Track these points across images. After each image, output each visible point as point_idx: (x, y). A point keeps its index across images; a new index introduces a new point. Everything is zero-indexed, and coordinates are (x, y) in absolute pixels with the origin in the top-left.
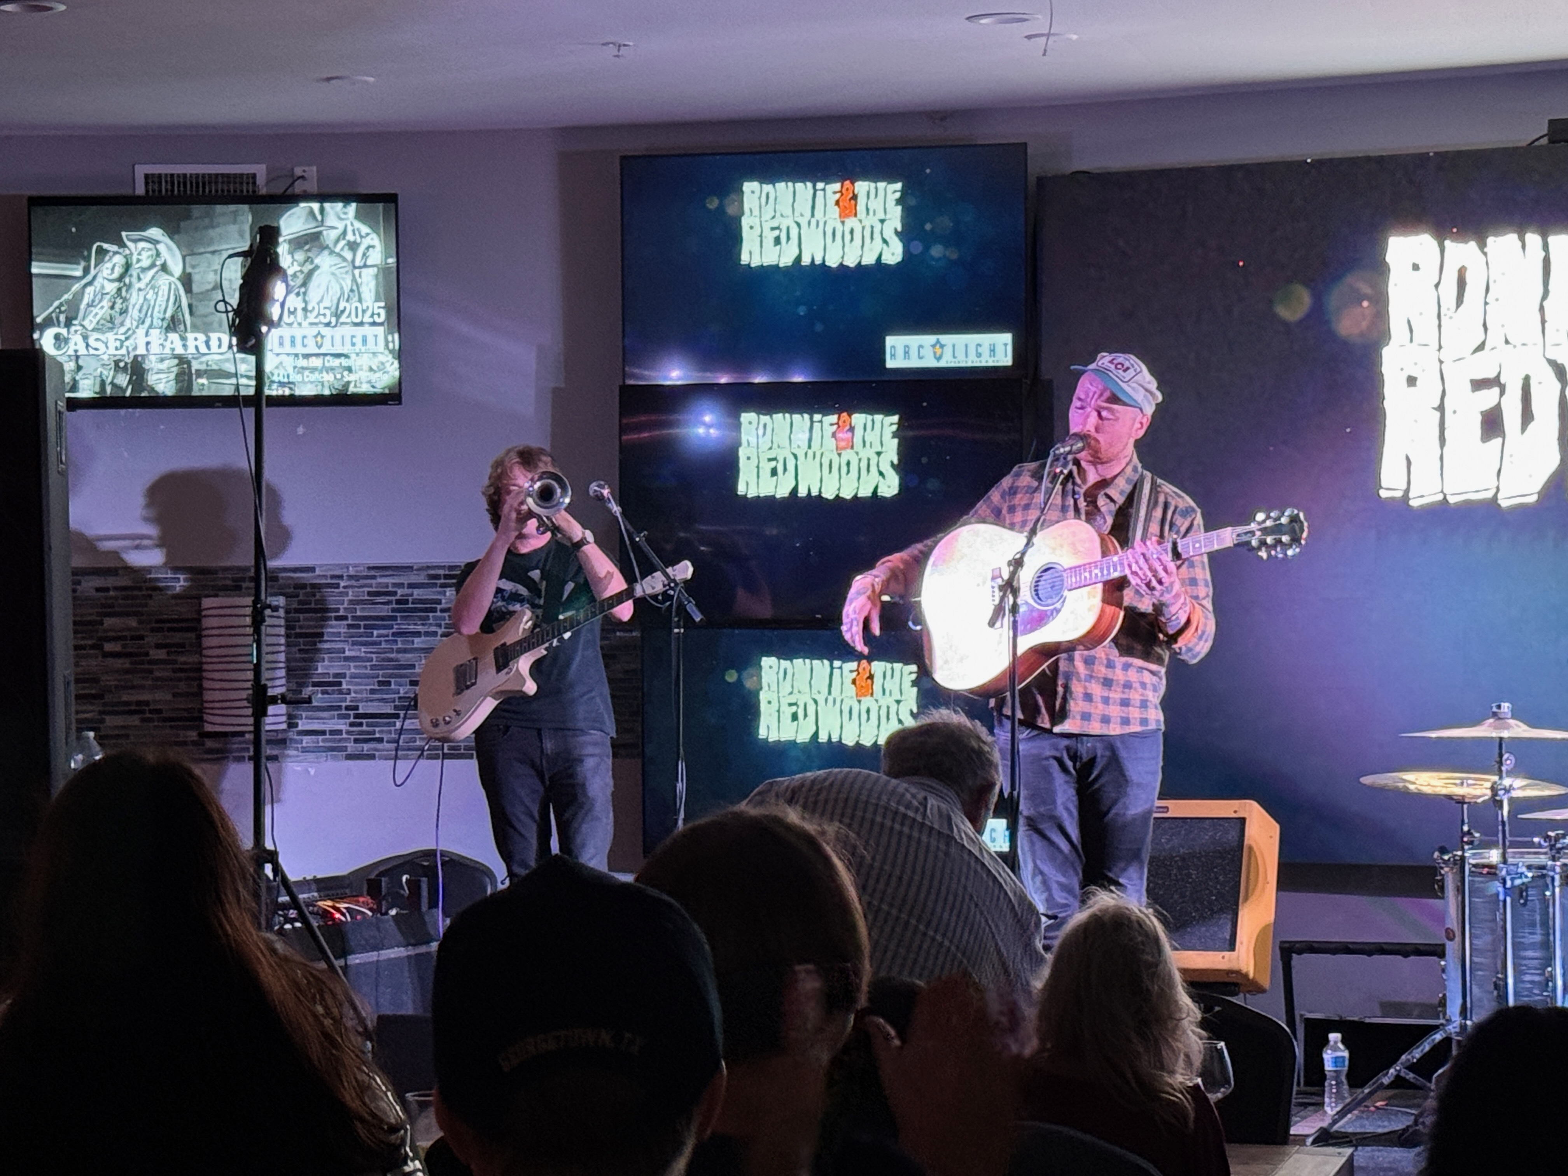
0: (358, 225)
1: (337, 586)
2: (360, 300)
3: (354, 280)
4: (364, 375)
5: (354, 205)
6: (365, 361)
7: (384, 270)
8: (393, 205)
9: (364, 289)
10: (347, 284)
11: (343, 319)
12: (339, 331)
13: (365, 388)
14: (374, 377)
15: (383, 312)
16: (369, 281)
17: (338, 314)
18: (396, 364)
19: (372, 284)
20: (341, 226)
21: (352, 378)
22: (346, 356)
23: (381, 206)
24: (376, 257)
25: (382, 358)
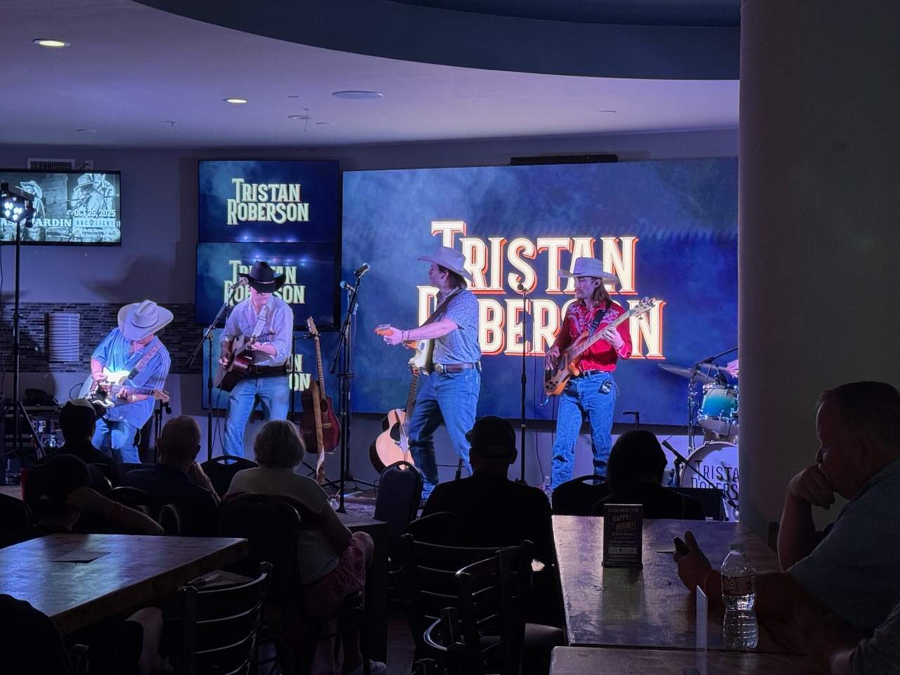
0: (106, 182)
1: (98, 310)
2: (107, 209)
3: (104, 202)
4: (108, 236)
5: (105, 175)
6: (108, 230)
7: (115, 198)
8: (118, 175)
9: (108, 205)
10: (102, 203)
11: (100, 215)
12: (99, 219)
13: (108, 240)
14: (111, 236)
15: (115, 213)
16: (110, 202)
17: (98, 214)
18: (119, 232)
19: (111, 203)
20: (100, 182)
21: (104, 236)
22: (101, 229)
23: (114, 175)
24: (112, 193)
25: (114, 230)
